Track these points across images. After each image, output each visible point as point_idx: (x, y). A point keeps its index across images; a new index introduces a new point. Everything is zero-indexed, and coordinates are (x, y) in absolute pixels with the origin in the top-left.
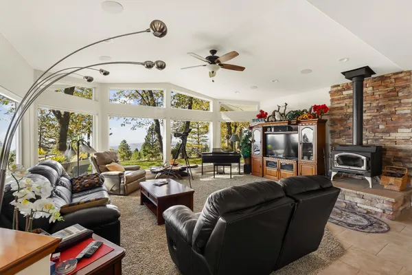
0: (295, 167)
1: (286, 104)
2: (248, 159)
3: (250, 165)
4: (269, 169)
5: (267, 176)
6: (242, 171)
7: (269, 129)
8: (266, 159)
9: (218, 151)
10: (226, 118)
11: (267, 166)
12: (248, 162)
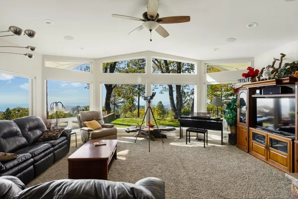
0: (289, 147)
1: (283, 55)
2: (233, 127)
3: (236, 134)
4: (255, 144)
5: (253, 152)
6: (226, 140)
7: (258, 91)
8: (253, 130)
9: (202, 115)
10: (211, 80)
11: (254, 139)
12: (234, 131)
